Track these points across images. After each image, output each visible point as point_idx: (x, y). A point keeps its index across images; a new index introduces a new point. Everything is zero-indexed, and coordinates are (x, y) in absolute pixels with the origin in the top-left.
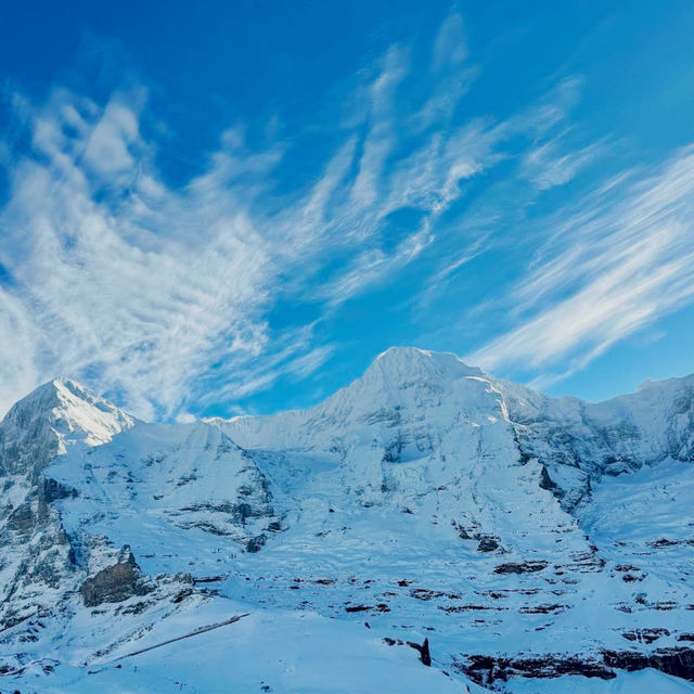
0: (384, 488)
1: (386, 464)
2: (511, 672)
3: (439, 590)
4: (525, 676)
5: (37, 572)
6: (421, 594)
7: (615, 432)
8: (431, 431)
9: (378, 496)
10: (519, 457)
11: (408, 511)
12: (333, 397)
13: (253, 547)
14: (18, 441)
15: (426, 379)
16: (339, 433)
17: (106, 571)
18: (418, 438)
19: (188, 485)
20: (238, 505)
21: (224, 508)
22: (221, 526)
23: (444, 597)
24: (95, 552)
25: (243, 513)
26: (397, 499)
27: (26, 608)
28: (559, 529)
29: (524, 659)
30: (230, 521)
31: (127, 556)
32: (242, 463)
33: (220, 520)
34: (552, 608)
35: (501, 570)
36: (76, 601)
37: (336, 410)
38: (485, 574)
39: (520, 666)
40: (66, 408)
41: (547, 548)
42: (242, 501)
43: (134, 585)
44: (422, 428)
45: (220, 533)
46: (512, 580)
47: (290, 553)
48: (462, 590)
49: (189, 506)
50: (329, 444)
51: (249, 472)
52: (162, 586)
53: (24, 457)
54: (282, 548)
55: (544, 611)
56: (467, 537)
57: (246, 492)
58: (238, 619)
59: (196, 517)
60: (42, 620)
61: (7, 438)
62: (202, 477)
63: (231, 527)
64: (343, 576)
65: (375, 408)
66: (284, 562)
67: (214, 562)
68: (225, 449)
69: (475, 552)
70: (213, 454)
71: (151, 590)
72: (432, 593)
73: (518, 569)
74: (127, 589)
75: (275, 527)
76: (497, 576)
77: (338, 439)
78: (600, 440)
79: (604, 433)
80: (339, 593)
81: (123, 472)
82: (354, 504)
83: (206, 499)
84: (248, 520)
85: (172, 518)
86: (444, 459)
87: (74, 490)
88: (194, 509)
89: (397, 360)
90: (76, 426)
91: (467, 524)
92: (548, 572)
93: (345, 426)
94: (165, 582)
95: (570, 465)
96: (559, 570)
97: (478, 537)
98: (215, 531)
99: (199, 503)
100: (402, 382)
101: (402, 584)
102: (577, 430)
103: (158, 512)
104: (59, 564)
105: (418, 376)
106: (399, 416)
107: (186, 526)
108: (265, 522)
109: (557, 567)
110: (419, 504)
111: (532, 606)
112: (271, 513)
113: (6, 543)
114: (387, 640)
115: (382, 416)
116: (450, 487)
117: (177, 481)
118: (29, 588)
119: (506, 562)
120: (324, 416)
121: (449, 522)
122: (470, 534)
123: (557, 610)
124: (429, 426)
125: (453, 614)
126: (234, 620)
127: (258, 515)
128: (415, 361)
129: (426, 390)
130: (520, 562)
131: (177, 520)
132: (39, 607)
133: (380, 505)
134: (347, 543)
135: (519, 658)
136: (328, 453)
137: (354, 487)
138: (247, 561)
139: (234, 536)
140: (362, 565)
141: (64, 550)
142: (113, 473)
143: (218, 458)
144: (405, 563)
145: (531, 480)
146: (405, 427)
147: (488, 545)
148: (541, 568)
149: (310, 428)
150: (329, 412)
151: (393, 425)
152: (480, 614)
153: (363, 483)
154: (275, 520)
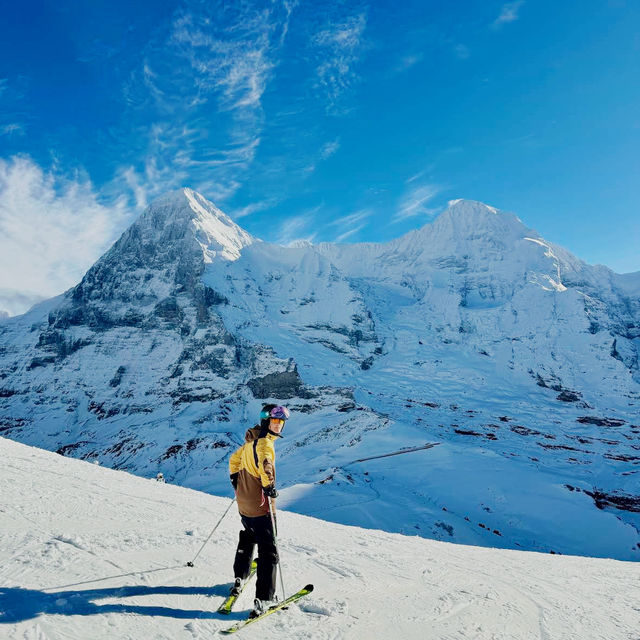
0: (461, 330)
1: (462, 309)
2: (607, 504)
3: (536, 429)
4: (618, 508)
5: (203, 361)
6: (520, 430)
7: (637, 303)
8: (494, 283)
9: (456, 336)
10: (589, 325)
11: (485, 353)
12: (405, 236)
13: (365, 366)
14: (155, 240)
15: (491, 234)
16: (411, 270)
17: (275, 375)
18: (481, 286)
19: (308, 305)
20: (355, 331)
21: (343, 331)
22: (340, 345)
23: (540, 436)
24: (262, 357)
25: (357, 337)
26: (474, 341)
27: (199, 388)
28: (631, 395)
29: (619, 496)
30: (347, 343)
31: (293, 367)
32: (351, 294)
33: (340, 340)
34: (633, 459)
35: (583, 420)
36: (246, 392)
37: (408, 249)
38: (568, 421)
39: (615, 500)
40: (201, 221)
41: (621, 409)
42: (357, 328)
43: (296, 390)
44: (485, 278)
45: (339, 351)
46: (594, 431)
47: (395, 375)
48: (555, 433)
49: (313, 324)
50: (399, 278)
51: (358, 302)
52: (324, 396)
53: (160, 255)
54: (389, 370)
55: (625, 460)
56: (544, 386)
57: (358, 320)
58: (432, 446)
59: (319, 334)
60: (228, 405)
61: (143, 236)
62: (318, 300)
63: (348, 348)
64: (446, 403)
65: (446, 255)
66: (396, 384)
67: (340, 374)
68: (334, 278)
69: (554, 400)
70: (326, 282)
71: (314, 396)
72: (529, 430)
73: (599, 423)
74: (290, 391)
75: (379, 351)
76: (579, 424)
77: (409, 275)
78: (624, 308)
79: (627, 302)
80: (445, 416)
81: (254, 286)
82: (436, 339)
83: (325, 320)
84: (360, 342)
85: (300, 332)
86: (515, 313)
87: (226, 299)
88: (316, 328)
89: (466, 212)
90: (211, 238)
91: (546, 376)
92: (625, 428)
93: (416, 265)
94: (327, 393)
95: (623, 336)
96: (635, 429)
97: (557, 388)
98: (334, 348)
99: (320, 324)
100: (470, 233)
101: (504, 419)
102: (606, 296)
103: (286, 325)
104: (227, 361)
105: (483, 231)
106: (466, 264)
107: (311, 341)
108: (372, 346)
109: (633, 427)
110: (494, 349)
111: (614, 454)
112: (375, 339)
113: (154, 327)
114: (568, 486)
115: (452, 262)
116: (525, 340)
117: (300, 301)
118: (197, 373)
119: (588, 415)
120: (395, 252)
121: (526, 370)
122: (547, 384)
123: (636, 461)
124: (492, 278)
125: (549, 450)
126: (429, 446)
127: (367, 340)
128: (482, 216)
129: (490, 245)
130: (601, 417)
131: (304, 334)
132: (213, 391)
133: (457, 343)
134: (441, 374)
135: (615, 495)
136: (399, 286)
137: (435, 325)
138: (364, 377)
139: (351, 355)
140: (460, 395)
141: (231, 350)
142: (248, 286)
143: (330, 285)
144: (496, 400)
145: (602, 348)
146: (471, 275)
147: (568, 397)
148: (620, 425)
149: (383, 261)
150: (402, 249)
151: (461, 272)
152: (573, 454)
153: (444, 323)
154: (379, 345)
